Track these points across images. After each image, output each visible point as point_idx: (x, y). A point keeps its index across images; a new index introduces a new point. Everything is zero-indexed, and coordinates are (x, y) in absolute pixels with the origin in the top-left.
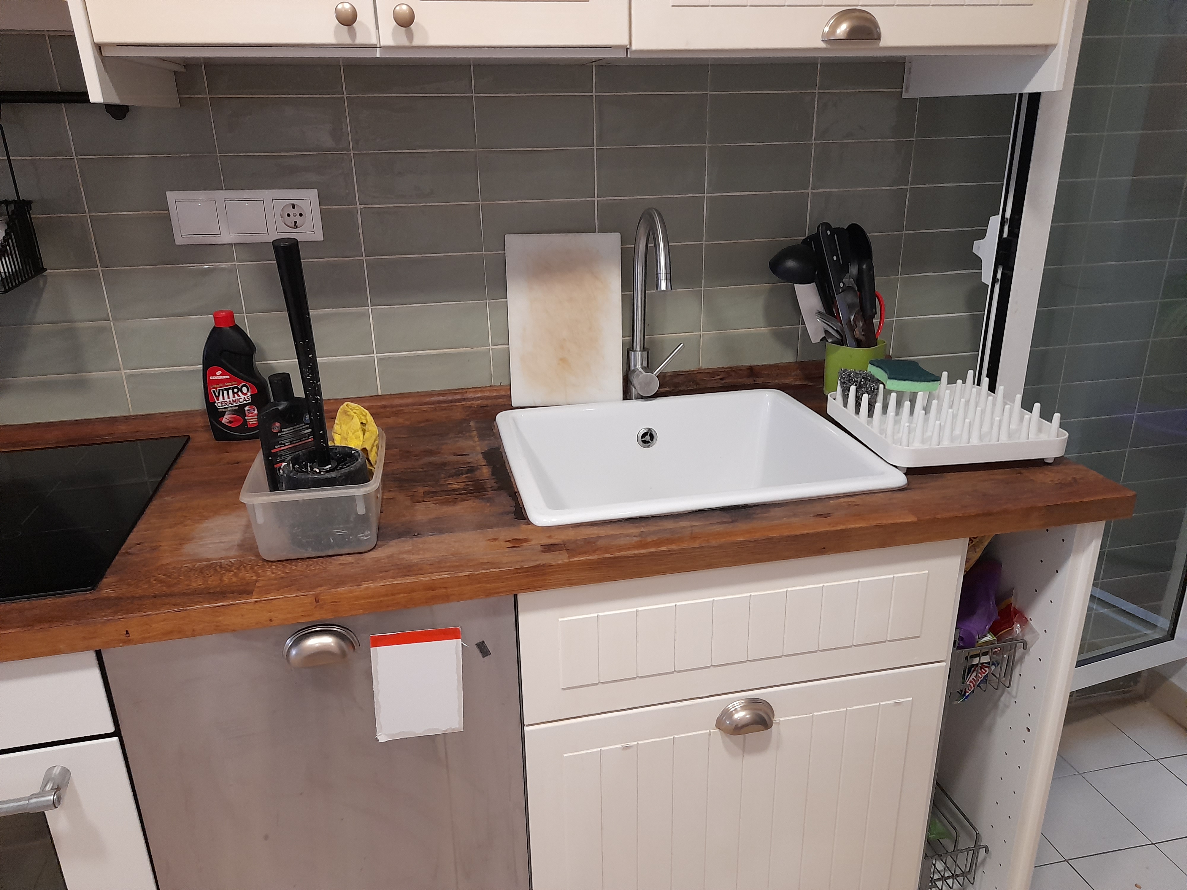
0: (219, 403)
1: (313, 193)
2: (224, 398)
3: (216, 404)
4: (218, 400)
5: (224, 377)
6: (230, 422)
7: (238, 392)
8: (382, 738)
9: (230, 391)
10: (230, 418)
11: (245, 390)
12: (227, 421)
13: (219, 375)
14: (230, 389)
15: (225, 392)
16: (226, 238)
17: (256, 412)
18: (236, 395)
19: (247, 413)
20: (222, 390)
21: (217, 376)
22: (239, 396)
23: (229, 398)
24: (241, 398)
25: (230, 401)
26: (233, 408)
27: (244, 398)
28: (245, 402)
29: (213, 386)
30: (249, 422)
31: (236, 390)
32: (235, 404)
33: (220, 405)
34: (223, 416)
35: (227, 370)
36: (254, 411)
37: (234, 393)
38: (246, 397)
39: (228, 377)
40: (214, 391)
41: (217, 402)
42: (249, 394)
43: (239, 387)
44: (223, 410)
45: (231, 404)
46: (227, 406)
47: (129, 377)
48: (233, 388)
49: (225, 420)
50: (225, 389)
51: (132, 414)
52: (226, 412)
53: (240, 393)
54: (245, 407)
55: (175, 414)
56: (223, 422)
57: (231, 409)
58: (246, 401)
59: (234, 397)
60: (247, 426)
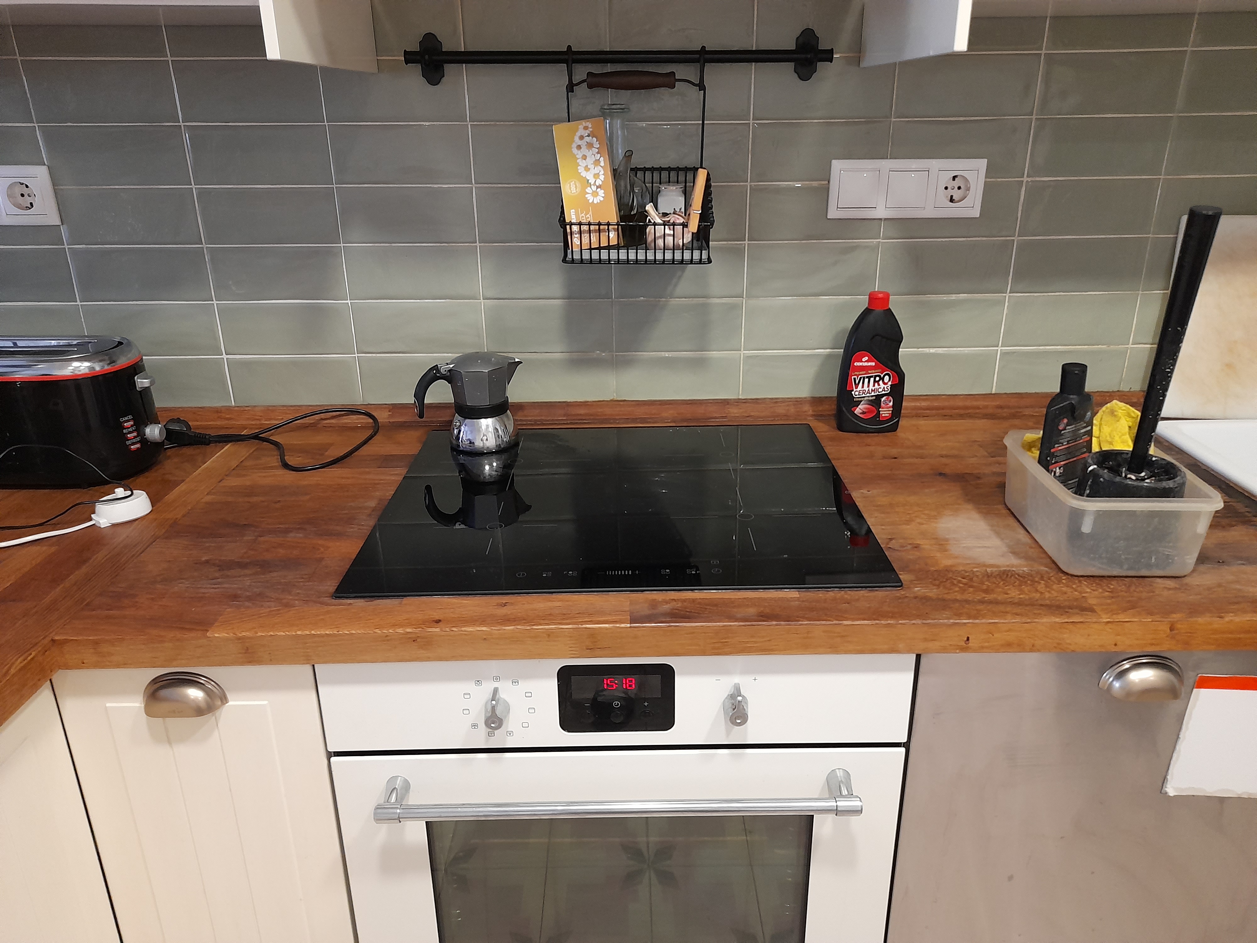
0: (857, 391)
1: (982, 164)
2: (863, 387)
3: (853, 393)
4: (856, 388)
5: (870, 364)
6: (863, 413)
7: (879, 380)
8: (1171, 790)
9: (872, 380)
10: (865, 408)
11: (886, 379)
12: (861, 411)
13: (865, 362)
14: (872, 377)
15: (866, 380)
16: (881, 212)
17: (891, 404)
18: (876, 384)
19: (882, 404)
20: (864, 378)
21: (862, 362)
22: (879, 385)
23: (868, 386)
24: (881, 388)
25: (869, 390)
26: (870, 398)
27: (884, 388)
28: (883, 392)
29: (856, 373)
30: (882, 414)
31: (877, 379)
32: (873, 394)
33: (857, 393)
34: (857, 406)
35: (875, 356)
36: (890, 402)
37: (875, 381)
38: (885, 386)
39: (873, 364)
40: (855, 379)
41: (855, 390)
42: (890, 383)
43: (882, 376)
44: (860, 399)
45: (869, 393)
46: (864, 395)
47: (748, 358)
48: (876, 376)
49: (858, 411)
50: (867, 377)
51: (740, 397)
52: (862, 401)
53: (881, 382)
54: (882, 397)
55: (784, 400)
56: (855, 412)
57: (867, 398)
58: (885, 391)
59: (874, 386)
60: (879, 418)
